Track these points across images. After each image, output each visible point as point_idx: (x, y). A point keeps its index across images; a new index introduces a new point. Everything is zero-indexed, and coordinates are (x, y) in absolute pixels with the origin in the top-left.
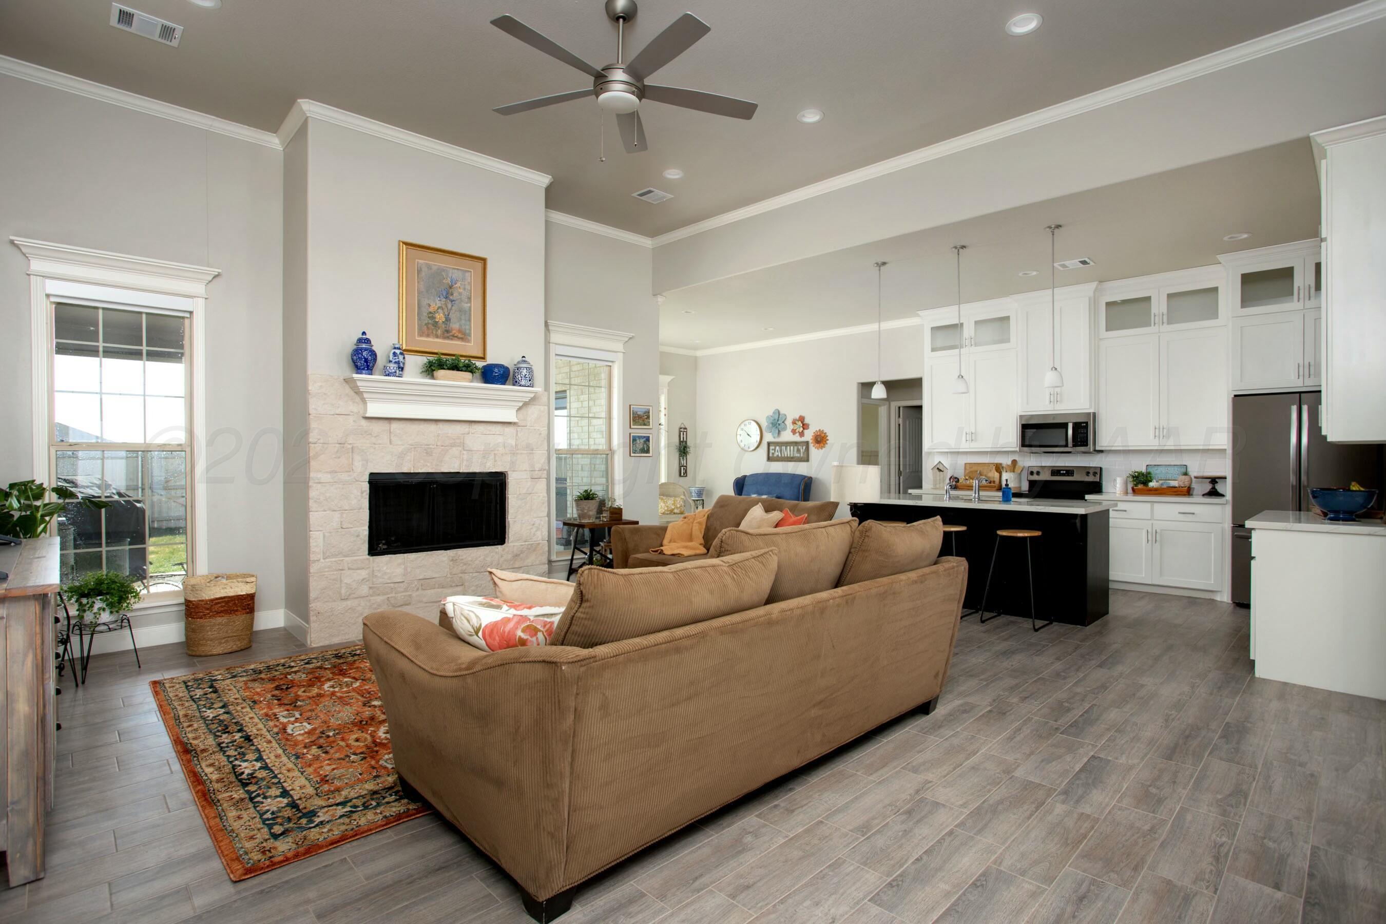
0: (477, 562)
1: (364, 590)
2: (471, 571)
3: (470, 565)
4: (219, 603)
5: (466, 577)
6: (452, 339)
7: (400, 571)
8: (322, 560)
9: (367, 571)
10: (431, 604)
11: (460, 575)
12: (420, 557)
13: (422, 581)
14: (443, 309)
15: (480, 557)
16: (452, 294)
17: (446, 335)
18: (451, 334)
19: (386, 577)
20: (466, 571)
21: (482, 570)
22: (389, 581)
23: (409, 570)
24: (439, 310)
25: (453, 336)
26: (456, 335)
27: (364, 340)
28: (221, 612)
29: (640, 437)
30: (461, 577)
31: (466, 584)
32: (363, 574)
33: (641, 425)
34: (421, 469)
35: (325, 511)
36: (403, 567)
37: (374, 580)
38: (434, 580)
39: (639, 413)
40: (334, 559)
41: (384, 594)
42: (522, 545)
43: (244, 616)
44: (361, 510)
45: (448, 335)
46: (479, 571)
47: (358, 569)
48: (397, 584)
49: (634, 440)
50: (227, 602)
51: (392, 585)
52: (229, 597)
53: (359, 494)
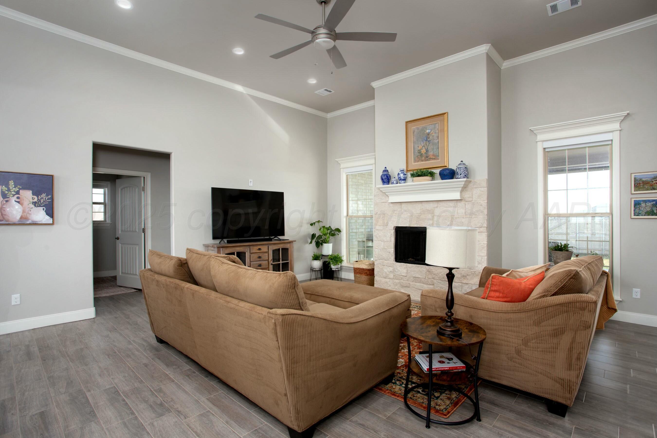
0: (440, 275)
1: (391, 276)
2: (438, 279)
3: (437, 275)
4: (358, 270)
5: (435, 281)
6: (429, 160)
7: (405, 271)
8: (378, 260)
9: (393, 268)
10: (418, 290)
11: (432, 280)
12: (413, 266)
13: (415, 278)
14: (425, 147)
15: (442, 272)
16: (429, 138)
17: (427, 159)
18: (429, 158)
19: (399, 272)
20: (435, 278)
21: (443, 280)
22: (400, 275)
23: (409, 271)
24: (423, 148)
25: (430, 159)
26: (431, 158)
27: (386, 171)
28: (358, 273)
29: (645, 201)
30: (432, 281)
31: (435, 285)
32: (391, 269)
33: (647, 190)
34: (415, 225)
35: (379, 241)
36: (406, 269)
37: (395, 272)
38: (420, 279)
39: (644, 179)
40: (382, 261)
41: (399, 280)
42: (468, 271)
43: (364, 276)
44: (391, 242)
45: (428, 159)
46: (441, 279)
47: (389, 266)
48: (404, 277)
49: (637, 204)
50: (360, 270)
51: (402, 277)
52: (361, 268)
53: (390, 235)
